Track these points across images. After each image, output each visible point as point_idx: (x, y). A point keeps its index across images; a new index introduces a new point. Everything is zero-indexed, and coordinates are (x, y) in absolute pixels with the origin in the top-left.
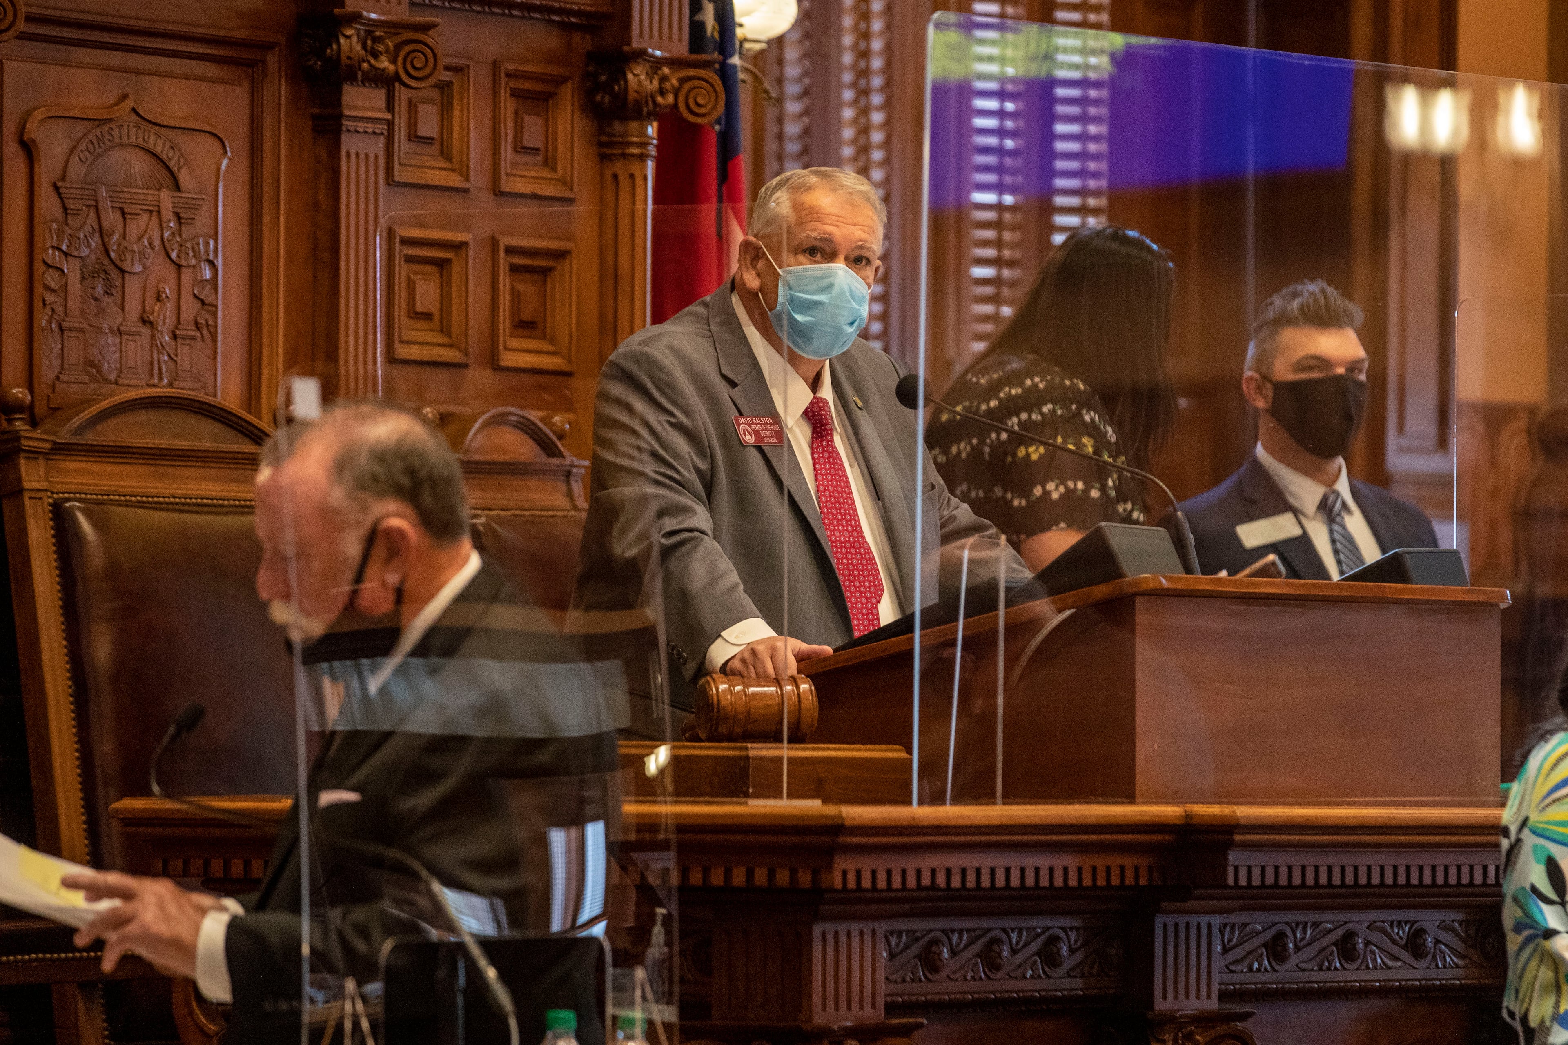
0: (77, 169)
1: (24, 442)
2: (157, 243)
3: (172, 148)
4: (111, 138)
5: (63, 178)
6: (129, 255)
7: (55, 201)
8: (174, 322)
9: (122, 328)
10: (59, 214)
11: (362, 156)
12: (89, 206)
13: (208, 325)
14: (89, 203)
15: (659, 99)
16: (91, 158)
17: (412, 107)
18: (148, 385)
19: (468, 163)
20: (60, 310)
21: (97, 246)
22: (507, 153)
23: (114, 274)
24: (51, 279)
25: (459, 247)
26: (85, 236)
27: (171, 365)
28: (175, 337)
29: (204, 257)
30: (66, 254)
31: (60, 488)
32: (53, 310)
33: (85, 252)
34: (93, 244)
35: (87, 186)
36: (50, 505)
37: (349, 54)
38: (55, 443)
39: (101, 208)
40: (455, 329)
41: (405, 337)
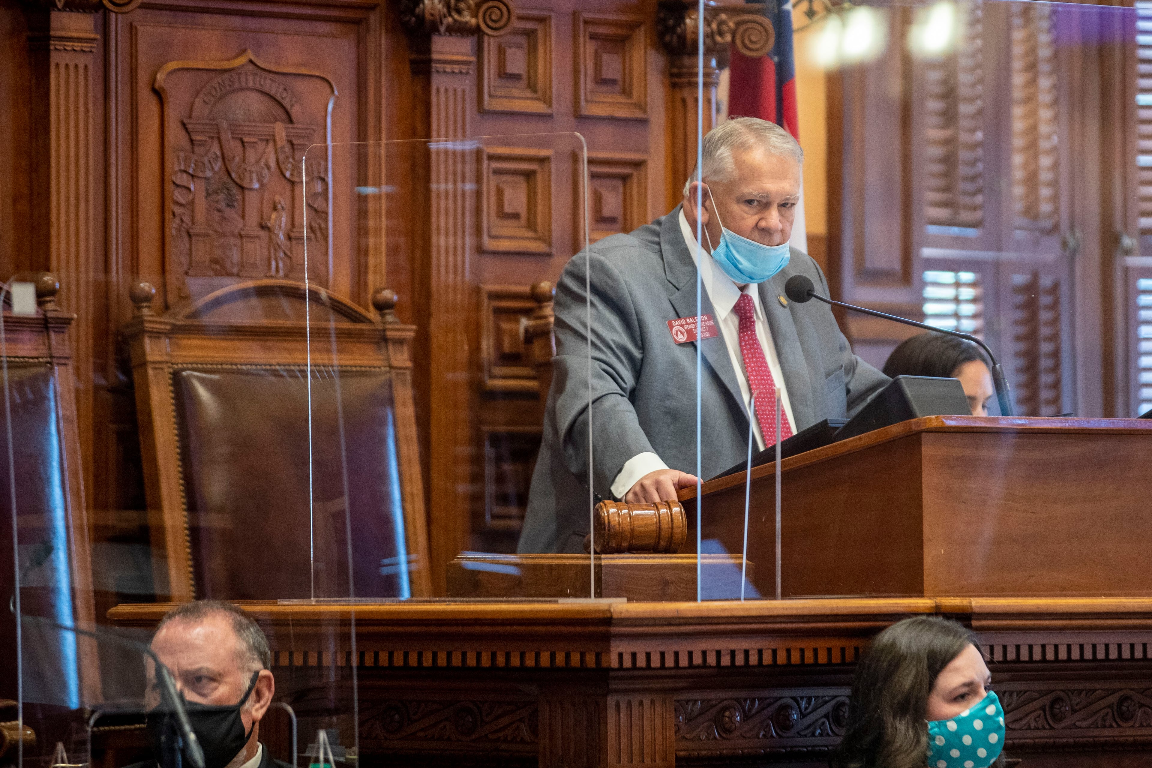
0: (200, 109)
1: (147, 325)
2: (273, 164)
3: (285, 90)
4: (231, 83)
5: (190, 117)
6: (247, 175)
7: (183, 134)
8: (289, 226)
9: (242, 233)
10: (187, 144)
11: (451, 92)
12: (212, 138)
13: (320, 228)
14: (212, 135)
15: (718, 39)
16: (213, 100)
17: (501, 51)
18: (266, 276)
19: (551, 92)
20: (187, 219)
21: (220, 169)
22: (587, 83)
23: (235, 190)
24: (179, 196)
25: (543, 160)
26: (210, 161)
27: (287, 261)
28: (290, 238)
29: (316, 175)
30: (192, 176)
31: (179, 360)
32: (182, 220)
33: (209, 174)
34: (217, 169)
35: (211, 122)
36: (170, 373)
37: (432, 12)
38: (174, 325)
39: (223, 139)
40: (540, 227)
41: (494, 232)
